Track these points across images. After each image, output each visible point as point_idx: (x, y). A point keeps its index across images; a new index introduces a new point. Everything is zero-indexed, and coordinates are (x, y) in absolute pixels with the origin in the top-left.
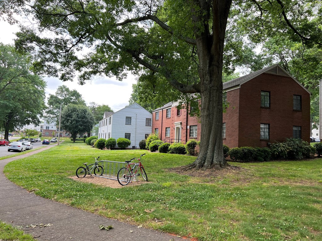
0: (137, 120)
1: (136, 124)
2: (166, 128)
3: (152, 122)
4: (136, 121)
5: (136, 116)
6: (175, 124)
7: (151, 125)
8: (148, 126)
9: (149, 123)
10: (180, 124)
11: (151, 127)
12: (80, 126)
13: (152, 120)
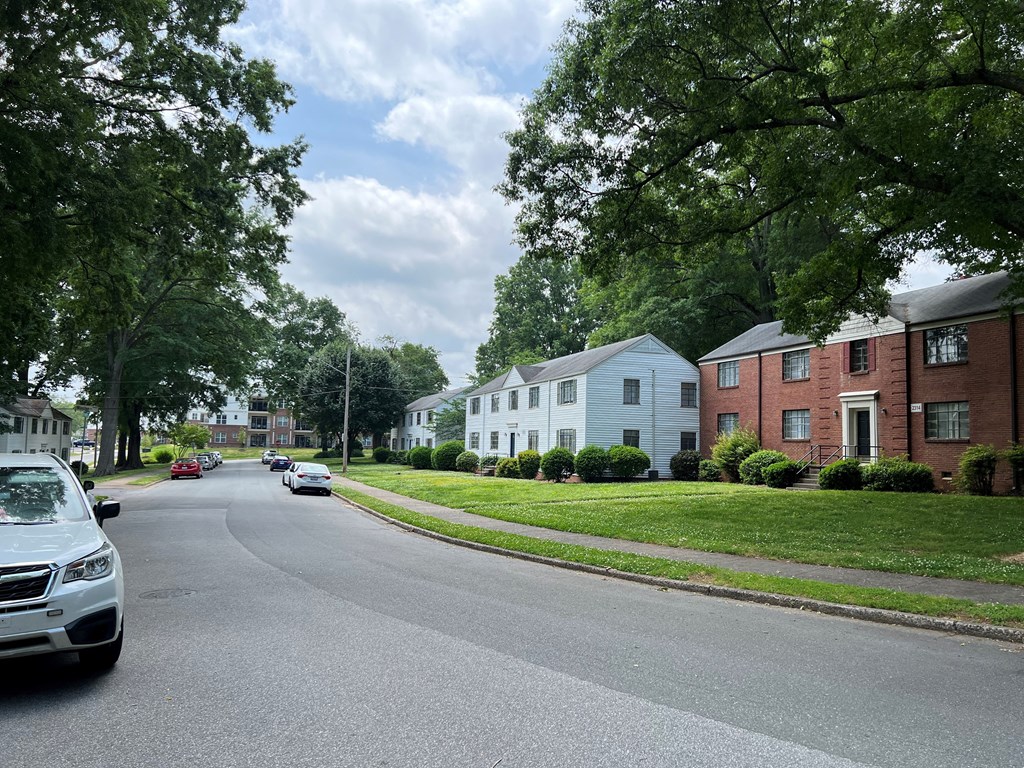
0: (658, 389)
1: (653, 402)
2: (784, 412)
3: (698, 392)
4: (654, 392)
5: (654, 376)
6: (841, 400)
7: (698, 405)
8: (688, 406)
9: (691, 397)
10: (873, 398)
11: (698, 411)
12: (373, 412)
13: (698, 387)
